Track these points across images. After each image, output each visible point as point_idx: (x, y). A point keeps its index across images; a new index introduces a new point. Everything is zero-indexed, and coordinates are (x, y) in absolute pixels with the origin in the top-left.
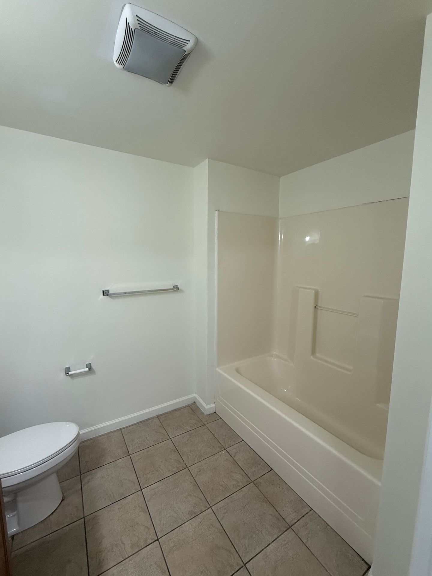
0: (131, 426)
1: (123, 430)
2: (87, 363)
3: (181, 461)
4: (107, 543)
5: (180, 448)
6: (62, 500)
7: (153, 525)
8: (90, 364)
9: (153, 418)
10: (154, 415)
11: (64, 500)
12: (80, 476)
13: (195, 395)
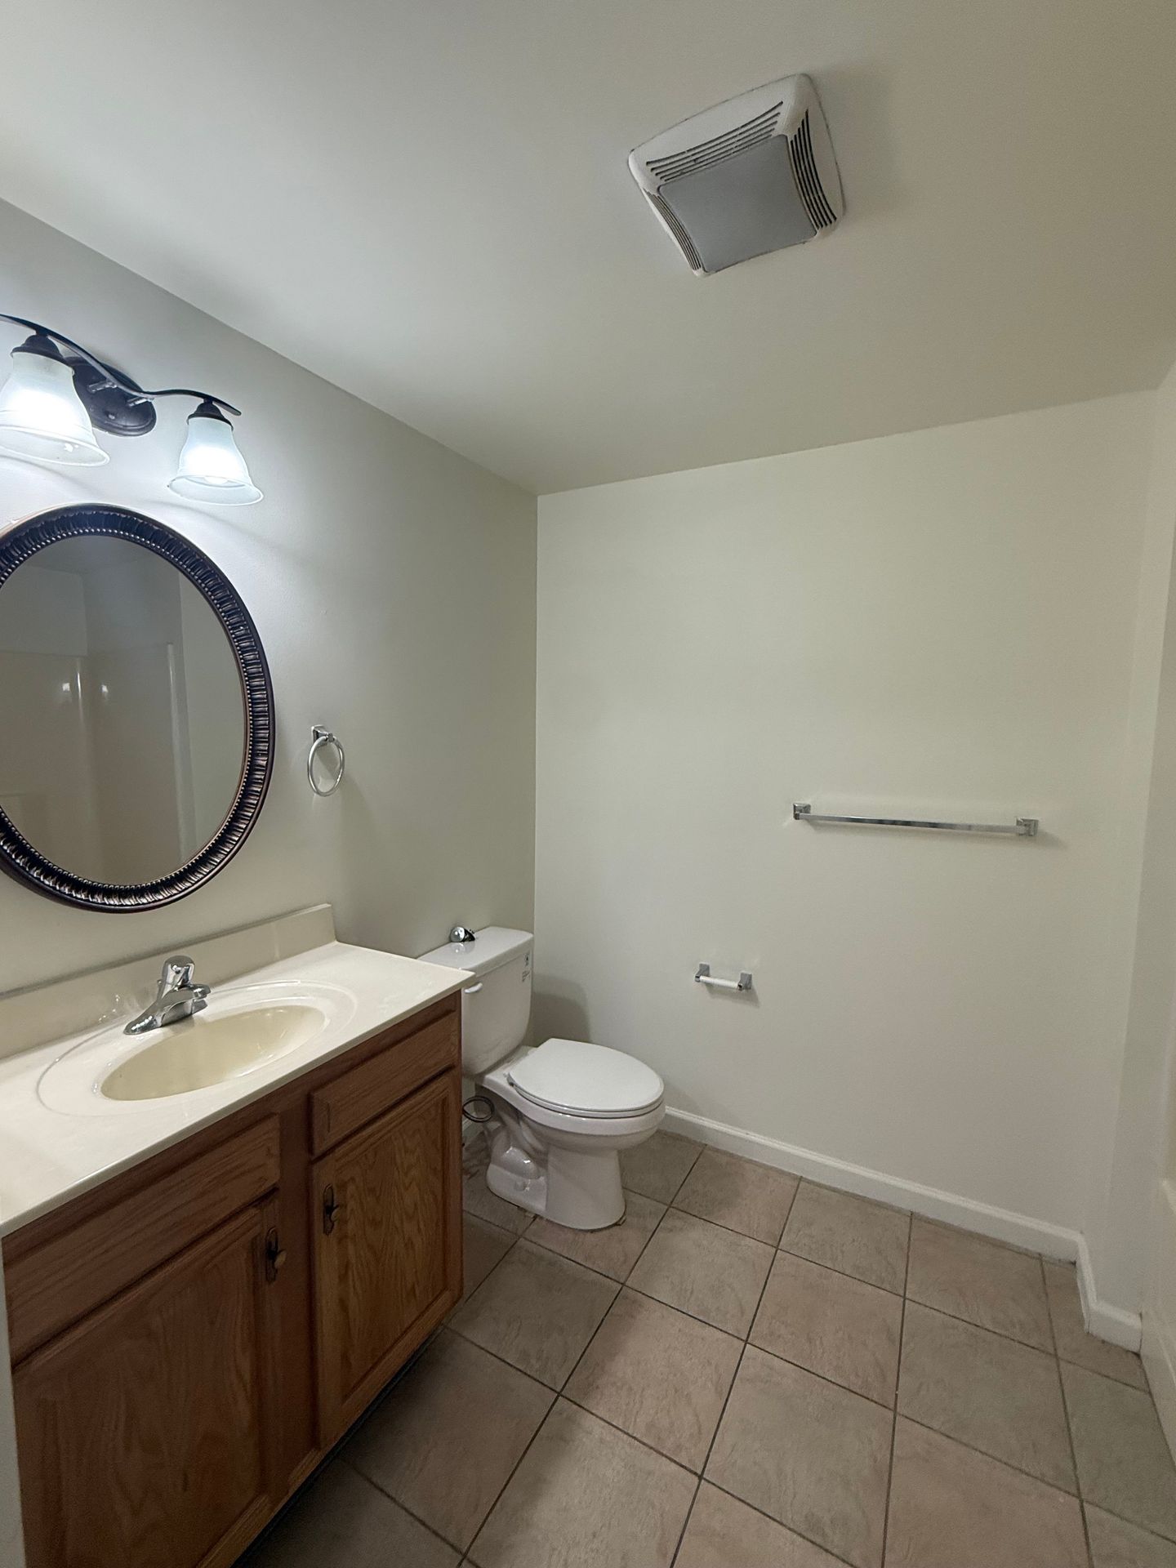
0: (827, 1189)
1: (802, 1184)
2: (744, 972)
3: (892, 1379)
4: (622, 1367)
5: (912, 1345)
6: (616, 1224)
7: (714, 1438)
8: (750, 976)
9: (899, 1211)
10: (906, 1205)
11: (620, 1225)
12: (666, 1207)
13: (1079, 1239)
